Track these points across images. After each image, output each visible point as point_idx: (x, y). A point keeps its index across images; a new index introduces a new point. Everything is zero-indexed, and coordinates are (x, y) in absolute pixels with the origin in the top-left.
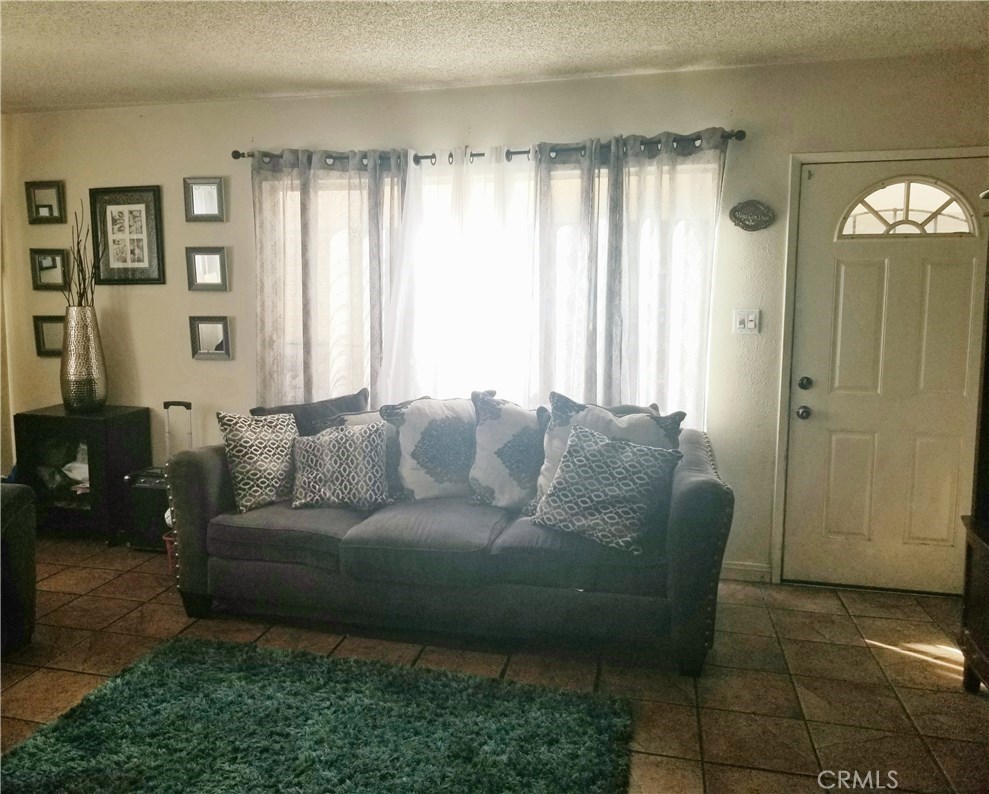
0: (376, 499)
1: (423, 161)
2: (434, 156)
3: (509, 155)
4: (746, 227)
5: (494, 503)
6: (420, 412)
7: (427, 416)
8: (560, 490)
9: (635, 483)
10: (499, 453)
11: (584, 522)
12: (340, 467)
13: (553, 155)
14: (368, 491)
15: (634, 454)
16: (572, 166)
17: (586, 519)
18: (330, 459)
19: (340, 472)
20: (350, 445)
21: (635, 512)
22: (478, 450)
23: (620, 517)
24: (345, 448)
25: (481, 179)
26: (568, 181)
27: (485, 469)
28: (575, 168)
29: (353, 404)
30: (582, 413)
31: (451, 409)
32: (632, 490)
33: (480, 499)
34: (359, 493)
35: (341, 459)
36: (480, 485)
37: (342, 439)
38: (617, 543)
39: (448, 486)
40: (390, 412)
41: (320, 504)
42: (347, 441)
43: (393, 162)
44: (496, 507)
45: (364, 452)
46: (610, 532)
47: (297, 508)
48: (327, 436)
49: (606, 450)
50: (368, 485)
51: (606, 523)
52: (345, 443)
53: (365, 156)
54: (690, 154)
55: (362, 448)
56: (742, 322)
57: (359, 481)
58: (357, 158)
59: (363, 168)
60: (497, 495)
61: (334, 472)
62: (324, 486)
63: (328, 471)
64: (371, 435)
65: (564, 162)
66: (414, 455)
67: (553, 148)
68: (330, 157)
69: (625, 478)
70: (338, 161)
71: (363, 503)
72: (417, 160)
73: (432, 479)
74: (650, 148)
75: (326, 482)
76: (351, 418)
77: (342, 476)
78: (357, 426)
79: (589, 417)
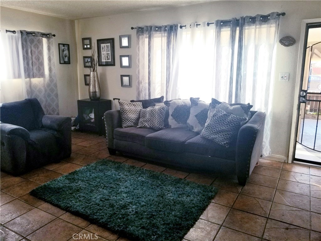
0: (160, 127)
1: (183, 27)
2: (185, 26)
3: (208, 24)
4: (285, 45)
5: (193, 130)
6: (174, 103)
7: (176, 104)
8: (208, 126)
9: (230, 126)
10: (196, 116)
11: (213, 136)
12: (151, 118)
13: (221, 24)
14: (158, 124)
15: (232, 117)
16: (228, 27)
17: (214, 135)
18: (148, 115)
19: (151, 119)
20: (154, 112)
21: (229, 135)
22: (190, 115)
23: (224, 136)
24: (153, 112)
25: (199, 32)
26: (226, 32)
27: (191, 120)
28: (229, 28)
29: (159, 100)
30: (220, 105)
31: (184, 103)
32: (229, 128)
33: (189, 129)
34: (155, 125)
35: (151, 115)
36: (190, 125)
37: (152, 110)
38: (222, 143)
39: (181, 125)
40: (167, 103)
41: (145, 127)
42: (154, 110)
43: (174, 28)
44: (193, 132)
45: (158, 114)
46: (220, 140)
47: (138, 128)
48: (149, 109)
49: (224, 116)
50: (158, 123)
51: (219, 137)
52: (153, 111)
53: (166, 27)
54: (267, 21)
55: (158, 113)
56: (282, 77)
57: (155, 122)
58: (164, 27)
59: (165, 30)
60: (194, 128)
61: (149, 119)
62: (146, 122)
63: (147, 118)
64: (161, 109)
65: (225, 26)
66: (172, 115)
67: (222, 22)
68: (157, 28)
69: (227, 124)
70: (159, 29)
71: (156, 128)
72: (181, 27)
73: (176, 122)
74: (253, 20)
75: (146, 121)
76: (157, 104)
77: (151, 120)
78: (158, 106)
79: (222, 106)
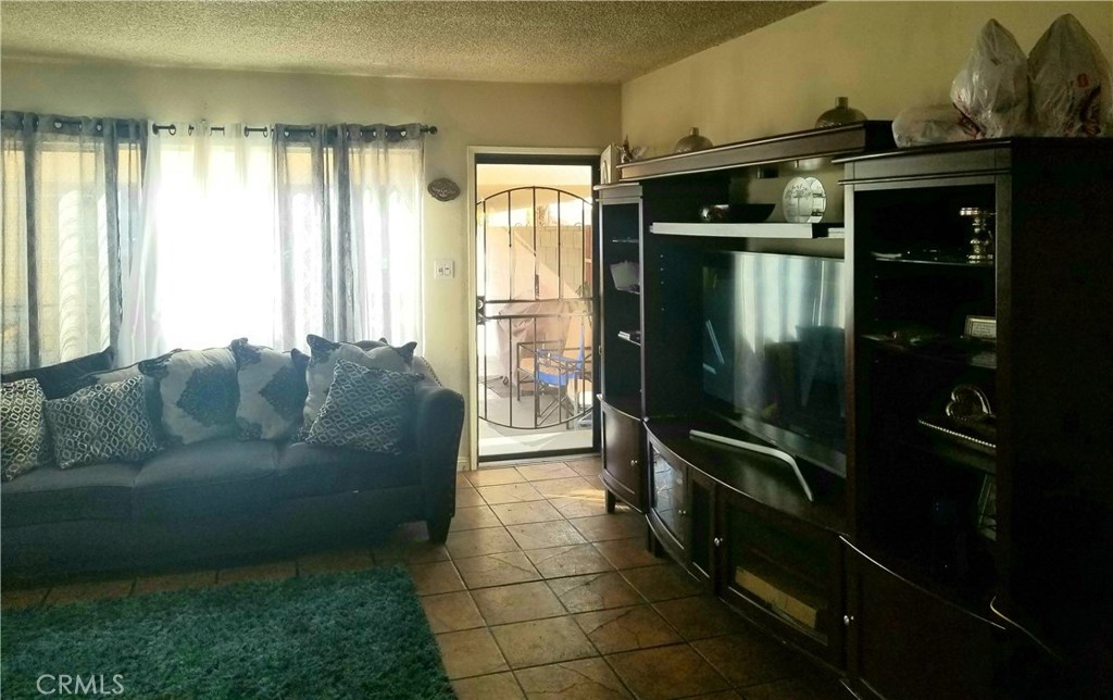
0: (148, 450)
2: (173, 127)
3: (247, 130)
4: (441, 198)
5: (262, 437)
6: (182, 364)
7: (190, 366)
9: (393, 400)
10: (263, 392)
11: (354, 435)
12: (105, 424)
13: (287, 135)
14: (138, 443)
15: (390, 378)
16: (302, 144)
17: (356, 432)
18: (95, 417)
19: (106, 429)
20: (112, 401)
21: (394, 423)
22: (242, 392)
23: (384, 428)
24: (108, 404)
25: (221, 152)
26: (301, 158)
27: (249, 407)
28: (305, 146)
30: (338, 351)
31: (213, 359)
32: (391, 406)
33: (253, 435)
34: (130, 446)
35: (105, 416)
36: (248, 423)
37: (102, 396)
38: (383, 449)
39: (214, 429)
40: (148, 367)
41: (94, 461)
42: (108, 398)
43: (132, 130)
44: (264, 440)
45: (128, 406)
46: (377, 440)
47: (67, 468)
48: (83, 396)
49: (368, 377)
50: (137, 437)
51: (372, 433)
52: (107, 400)
53: (100, 122)
54: (397, 141)
55: (125, 403)
56: (441, 270)
57: (128, 435)
58: (92, 126)
59: (97, 134)
60: (264, 430)
61: (100, 430)
62: (92, 443)
63: (94, 428)
64: (131, 390)
65: (296, 141)
66: (179, 404)
67: (287, 128)
68: (59, 121)
69: (385, 397)
70: (69, 126)
71: (135, 455)
72: (156, 129)
73: (200, 424)
75: (93, 439)
76: (104, 376)
77: (110, 432)
78: (113, 384)
79: (344, 353)
